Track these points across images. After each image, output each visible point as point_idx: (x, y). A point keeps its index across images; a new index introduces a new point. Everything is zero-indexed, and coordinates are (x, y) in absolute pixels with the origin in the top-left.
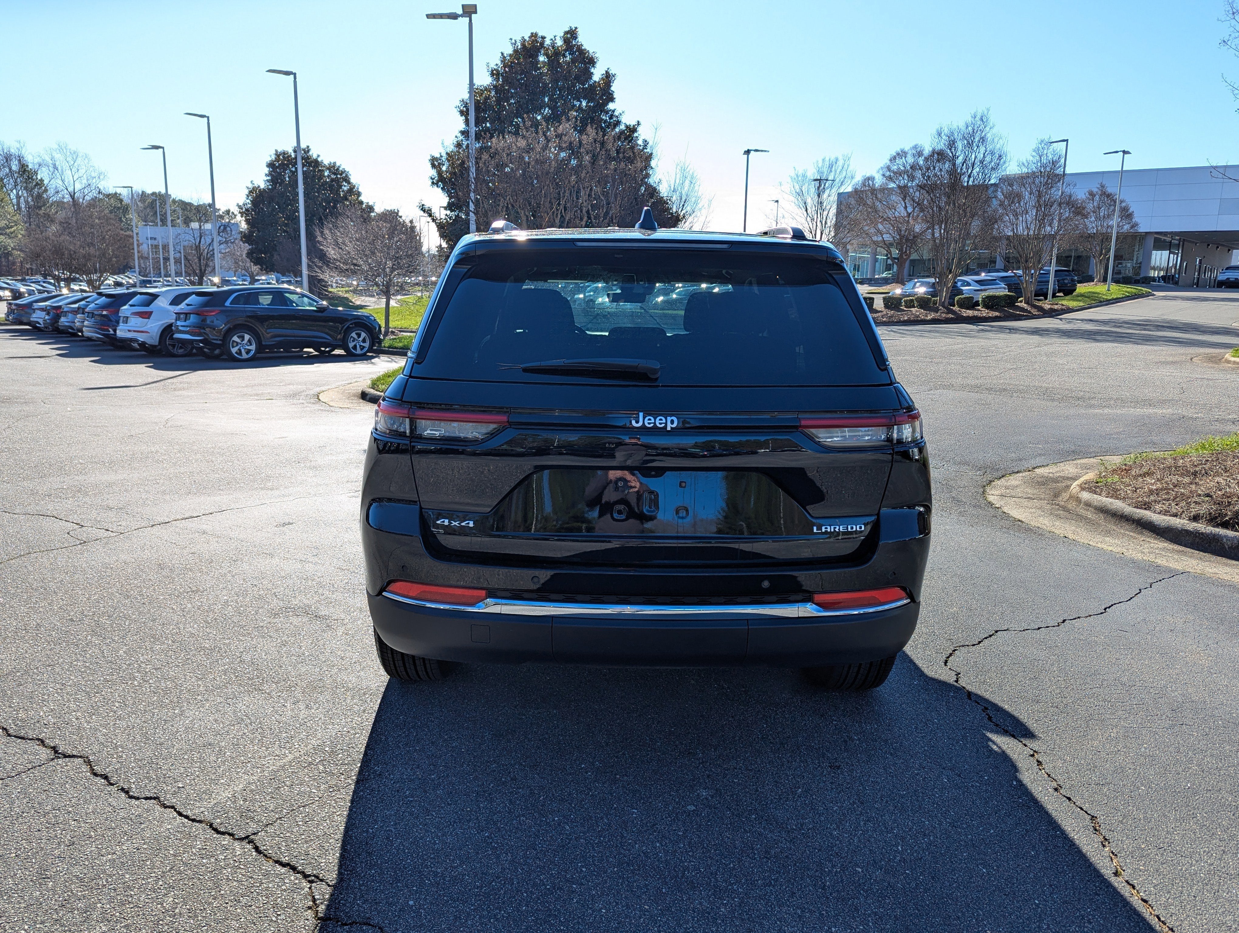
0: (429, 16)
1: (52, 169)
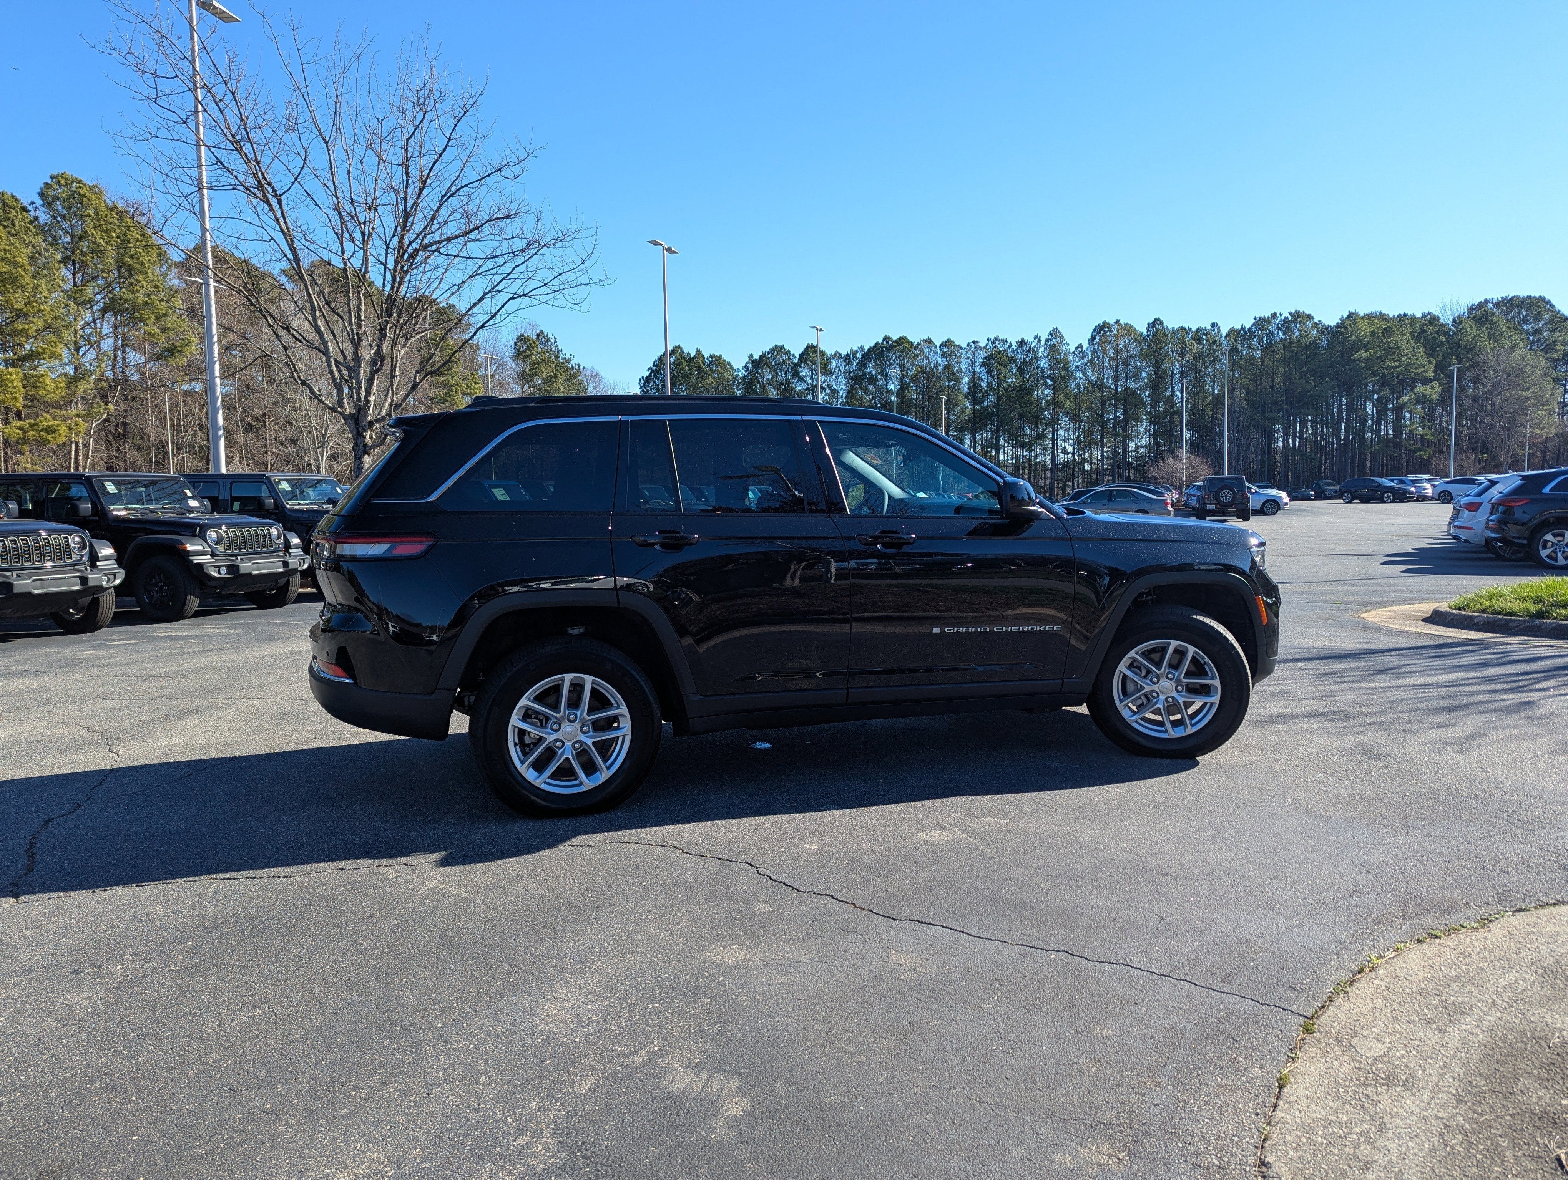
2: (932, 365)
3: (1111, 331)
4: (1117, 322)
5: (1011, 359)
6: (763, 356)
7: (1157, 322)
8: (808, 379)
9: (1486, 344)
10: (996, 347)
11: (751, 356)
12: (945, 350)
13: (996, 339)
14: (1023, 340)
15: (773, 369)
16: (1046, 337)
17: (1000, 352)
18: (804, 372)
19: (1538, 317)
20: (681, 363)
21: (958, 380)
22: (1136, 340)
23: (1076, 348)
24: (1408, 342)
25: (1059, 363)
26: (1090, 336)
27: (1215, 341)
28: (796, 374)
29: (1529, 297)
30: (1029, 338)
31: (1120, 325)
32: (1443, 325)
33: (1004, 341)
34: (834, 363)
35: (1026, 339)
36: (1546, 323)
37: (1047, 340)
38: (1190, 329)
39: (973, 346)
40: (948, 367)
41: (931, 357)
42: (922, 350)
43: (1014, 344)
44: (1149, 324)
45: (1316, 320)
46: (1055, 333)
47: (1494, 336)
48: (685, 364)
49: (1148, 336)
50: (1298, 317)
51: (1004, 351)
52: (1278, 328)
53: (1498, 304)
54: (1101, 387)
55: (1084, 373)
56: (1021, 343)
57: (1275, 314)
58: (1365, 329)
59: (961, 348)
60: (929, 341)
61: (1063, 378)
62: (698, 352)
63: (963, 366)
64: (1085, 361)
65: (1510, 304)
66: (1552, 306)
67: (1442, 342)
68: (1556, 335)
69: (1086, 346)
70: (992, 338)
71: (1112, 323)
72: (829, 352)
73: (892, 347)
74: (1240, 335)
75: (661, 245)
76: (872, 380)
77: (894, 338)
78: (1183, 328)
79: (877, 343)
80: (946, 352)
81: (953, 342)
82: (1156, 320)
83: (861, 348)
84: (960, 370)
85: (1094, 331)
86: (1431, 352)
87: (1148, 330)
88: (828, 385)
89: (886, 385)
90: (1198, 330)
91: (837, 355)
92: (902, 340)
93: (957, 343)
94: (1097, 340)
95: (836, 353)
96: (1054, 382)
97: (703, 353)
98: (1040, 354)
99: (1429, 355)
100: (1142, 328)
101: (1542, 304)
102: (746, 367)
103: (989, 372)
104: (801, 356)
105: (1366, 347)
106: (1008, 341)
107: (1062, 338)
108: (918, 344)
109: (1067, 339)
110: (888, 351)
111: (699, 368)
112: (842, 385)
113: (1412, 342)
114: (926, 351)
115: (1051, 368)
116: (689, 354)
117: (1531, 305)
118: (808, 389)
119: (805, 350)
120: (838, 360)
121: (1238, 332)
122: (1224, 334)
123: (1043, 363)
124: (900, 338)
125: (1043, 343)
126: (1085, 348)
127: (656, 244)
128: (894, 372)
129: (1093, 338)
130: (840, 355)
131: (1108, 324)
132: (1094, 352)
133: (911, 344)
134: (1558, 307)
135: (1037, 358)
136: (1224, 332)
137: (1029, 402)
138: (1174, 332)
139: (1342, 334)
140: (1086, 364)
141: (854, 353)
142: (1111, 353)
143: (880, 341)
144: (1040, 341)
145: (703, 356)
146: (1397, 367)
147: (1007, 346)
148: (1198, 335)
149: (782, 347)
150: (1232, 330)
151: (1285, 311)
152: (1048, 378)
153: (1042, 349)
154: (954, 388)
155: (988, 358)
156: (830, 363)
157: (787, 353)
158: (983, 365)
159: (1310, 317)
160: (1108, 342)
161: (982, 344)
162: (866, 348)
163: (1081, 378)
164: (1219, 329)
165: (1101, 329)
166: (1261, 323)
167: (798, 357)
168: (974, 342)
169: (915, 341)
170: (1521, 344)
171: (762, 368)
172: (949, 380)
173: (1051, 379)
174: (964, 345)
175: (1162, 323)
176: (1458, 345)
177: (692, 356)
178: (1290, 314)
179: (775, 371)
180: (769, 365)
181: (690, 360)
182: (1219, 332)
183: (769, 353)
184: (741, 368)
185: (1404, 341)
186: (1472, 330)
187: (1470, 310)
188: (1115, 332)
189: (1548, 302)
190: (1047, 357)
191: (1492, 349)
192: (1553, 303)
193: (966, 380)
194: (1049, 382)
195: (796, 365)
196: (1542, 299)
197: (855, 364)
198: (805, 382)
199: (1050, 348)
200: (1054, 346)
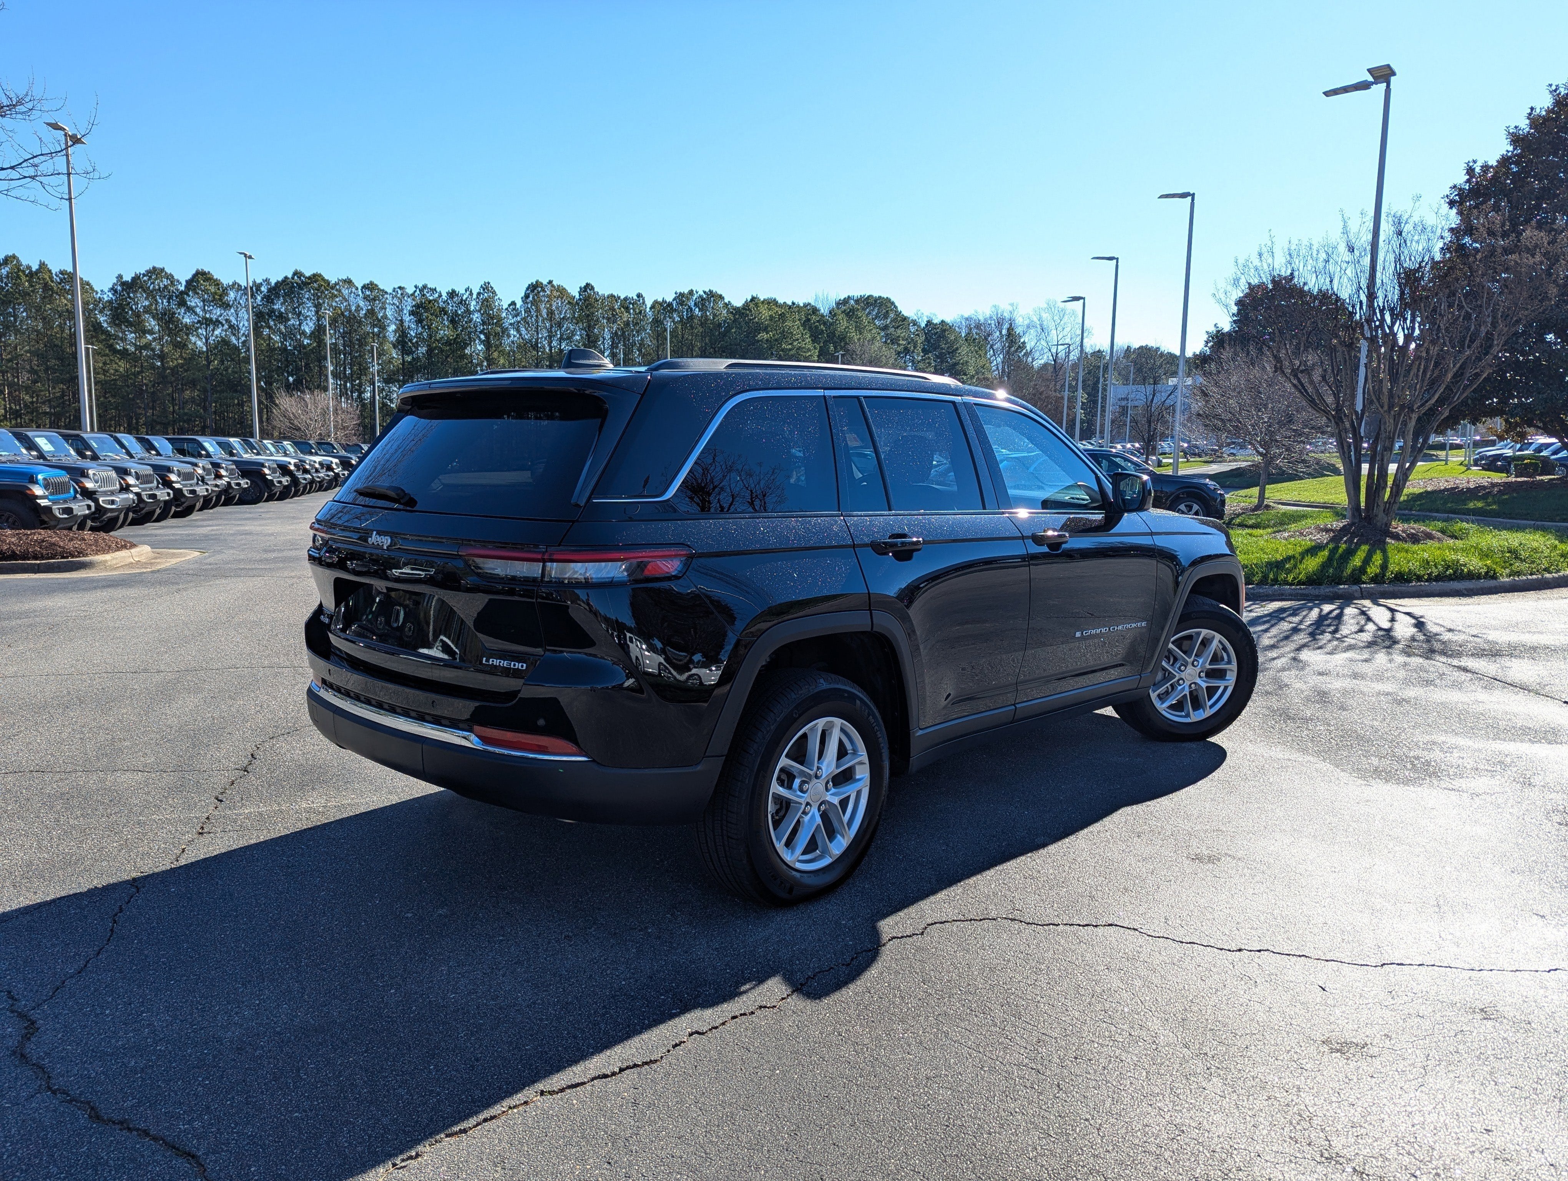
0: (1327, 94)
1: (1039, 330)
2: (353, 308)
3: (544, 291)
4: (550, 282)
5: (443, 311)
6: (136, 278)
7: (588, 287)
8: (198, 310)
9: (854, 335)
10: (424, 295)
11: (120, 277)
12: (368, 293)
13: (425, 287)
14: (454, 291)
15: (151, 294)
16: (478, 291)
17: (430, 301)
18: (193, 301)
19: (886, 316)
20: (18, 277)
21: (383, 328)
22: (569, 303)
23: (509, 305)
24: (798, 328)
25: (492, 318)
26: (523, 294)
27: (640, 312)
28: (182, 303)
29: (880, 297)
30: (460, 290)
31: (553, 286)
32: (822, 316)
33: (434, 290)
34: (232, 295)
35: (457, 290)
36: (891, 321)
37: (479, 294)
38: (619, 298)
39: (400, 292)
40: (371, 312)
41: (352, 299)
42: (340, 291)
43: (444, 295)
44: (581, 288)
45: (726, 301)
46: (486, 287)
47: (859, 329)
48: (24, 278)
49: (580, 299)
50: (713, 296)
51: (435, 300)
52: (695, 304)
53: (857, 301)
54: (535, 347)
55: (518, 331)
56: (451, 294)
57: (692, 291)
58: (765, 313)
59: (386, 293)
60: (349, 282)
61: (497, 334)
62: (42, 265)
63: (389, 313)
64: (519, 318)
65: (869, 302)
66: (896, 307)
67: (822, 331)
68: (899, 331)
69: (519, 304)
70: (420, 286)
71: (545, 282)
72: (226, 281)
73: (305, 284)
74: (663, 308)
75: (64, 129)
76: (282, 318)
77: (308, 274)
78: (612, 296)
79: (286, 278)
80: (369, 296)
81: (376, 285)
82: (588, 285)
83: (267, 281)
84: (385, 317)
85: (527, 289)
86: (815, 339)
87: (580, 295)
88: (227, 320)
89: (300, 325)
90: (626, 299)
91: (236, 286)
92: (316, 277)
93: (381, 287)
94: (531, 299)
95: (235, 283)
96: (487, 337)
97: (50, 267)
98: (472, 308)
99: (813, 341)
100: (574, 292)
101: (889, 305)
102: (113, 290)
103: (419, 321)
104: (189, 283)
105: (766, 330)
106: (438, 290)
107: (494, 293)
108: (336, 284)
109: (500, 294)
110: (301, 288)
111: (46, 287)
112: (245, 321)
113: (801, 328)
114: (345, 292)
115: (484, 323)
116: (29, 267)
117: (881, 304)
118: (199, 322)
119: (195, 276)
120: (237, 291)
121: (661, 304)
122: (649, 306)
123: (476, 317)
124: (314, 275)
125: (475, 296)
126: (518, 306)
127: (56, 127)
128: (309, 310)
129: (527, 296)
130: (239, 286)
131: (542, 284)
132: (528, 311)
133: (328, 282)
134: (899, 309)
135: (468, 312)
136: (649, 304)
137: (464, 356)
138: (604, 298)
139: (747, 315)
140: (519, 322)
141: (258, 287)
142: (544, 312)
143: (290, 276)
144: (471, 294)
145: (50, 271)
146: (790, 350)
147: (436, 295)
148: (626, 303)
149: (162, 270)
150: (656, 302)
151: (700, 288)
152: (481, 332)
153: (473, 303)
154: (378, 336)
155: (418, 306)
156: (227, 295)
157: (170, 277)
158: (412, 313)
159: (721, 297)
160: (541, 301)
161: (410, 290)
162: (273, 282)
163: (514, 336)
164: (643, 299)
165: (534, 288)
166: (681, 298)
167: (184, 283)
168: (400, 288)
169: (333, 281)
170: (878, 338)
171: (135, 292)
172: (374, 326)
173: (485, 334)
174: (390, 290)
175: (593, 288)
176: (834, 334)
177: (34, 269)
178: (705, 292)
179: (154, 297)
180: (145, 290)
181: (31, 275)
182: (644, 303)
183: (144, 275)
184: (106, 290)
185: (794, 325)
186: (843, 323)
187: (838, 304)
188: (548, 292)
189: (893, 303)
190: (479, 311)
191: (859, 339)
192: (897, 304)
193: (393, 327)
194: (482, 337)
195: (182, 293)
196: (888, 300)
197: (259, 298)
198: (196, 314)
199: (482, 303)
200: (486, 300)
